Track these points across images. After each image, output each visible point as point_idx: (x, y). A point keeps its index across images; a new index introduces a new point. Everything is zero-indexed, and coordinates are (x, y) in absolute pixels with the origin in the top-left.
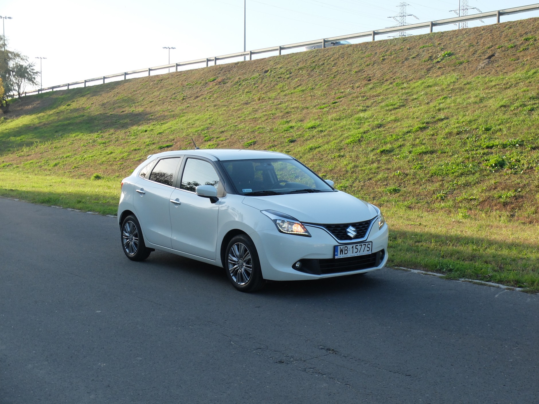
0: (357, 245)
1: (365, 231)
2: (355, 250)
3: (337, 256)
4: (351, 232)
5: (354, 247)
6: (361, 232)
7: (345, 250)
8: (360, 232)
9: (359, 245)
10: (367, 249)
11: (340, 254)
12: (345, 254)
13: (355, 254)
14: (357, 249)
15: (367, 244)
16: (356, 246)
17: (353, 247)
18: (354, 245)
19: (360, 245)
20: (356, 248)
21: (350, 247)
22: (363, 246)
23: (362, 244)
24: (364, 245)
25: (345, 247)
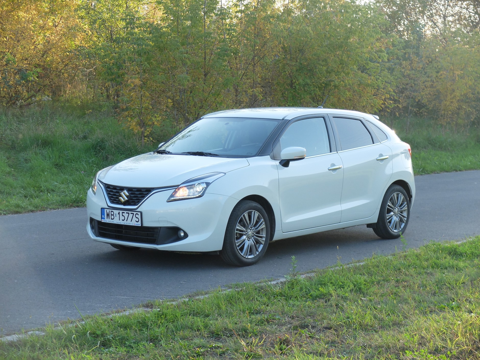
1: (140, 198)
2: (122, 218)
3: (103, 220)
4: (124, 196)
5: (121, 214)
6: (136, 198)
7: (111, 215)
8: (133, 198)
9: (125, 213)
10: (135, 219)
11: (107, 218)
12: (111, 219)
13: (121, 222)
15: (135, 213)
16: (123, 213)
17: (119, 213)
18: (121, 212)
19: (127, 213)
20: (123, 216)
21: (116, 212)
22: (131, 216)
23: (130, 212)
25: (111, 211)
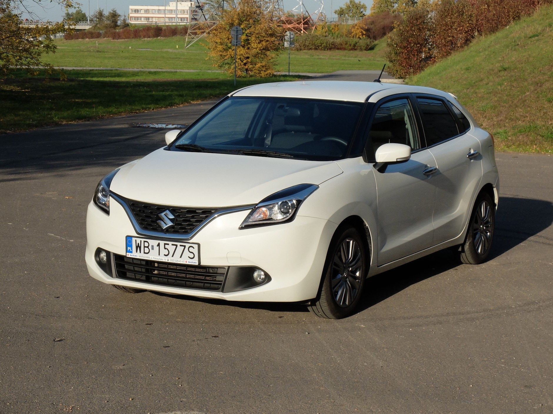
0: (168, 244)
1: (194, 224)
2: (164, 252)
3: (129, 254)
4: (166, 220)
5: (162, 245)
6: (186, 223)
7: (145, 247)
9: (170, 244)
10: (187, 254)
11: (137, 252)
12: (145, 253)
13: (163, 258)
14: (166, 250)
15: (188, 245)
16: (165, 244)
17: (159, 245)
18: (162, 243)
19: (173, 245)
20: (165, 248)
21: (153, 243)
22: (180, 249)
23: (179, 244)
24: (181, 246)
25: (144, 242)
